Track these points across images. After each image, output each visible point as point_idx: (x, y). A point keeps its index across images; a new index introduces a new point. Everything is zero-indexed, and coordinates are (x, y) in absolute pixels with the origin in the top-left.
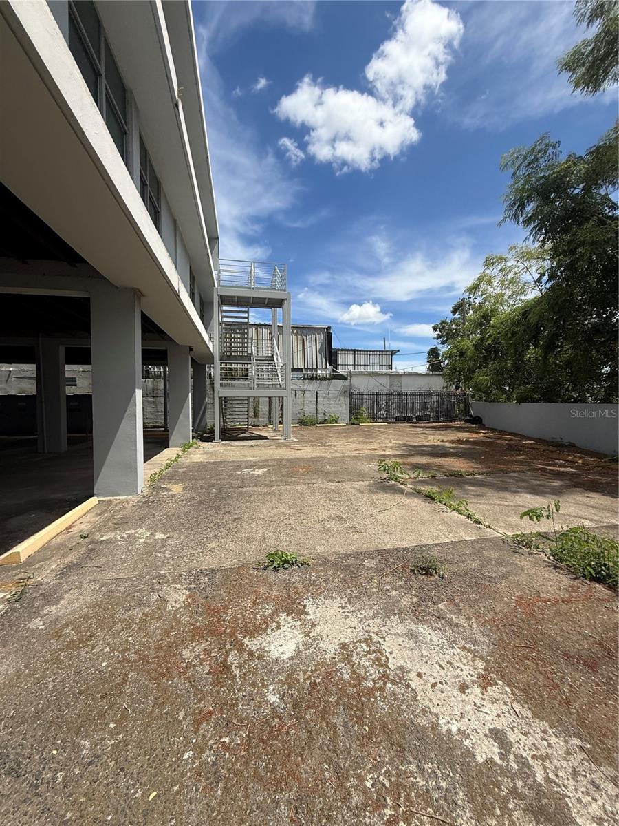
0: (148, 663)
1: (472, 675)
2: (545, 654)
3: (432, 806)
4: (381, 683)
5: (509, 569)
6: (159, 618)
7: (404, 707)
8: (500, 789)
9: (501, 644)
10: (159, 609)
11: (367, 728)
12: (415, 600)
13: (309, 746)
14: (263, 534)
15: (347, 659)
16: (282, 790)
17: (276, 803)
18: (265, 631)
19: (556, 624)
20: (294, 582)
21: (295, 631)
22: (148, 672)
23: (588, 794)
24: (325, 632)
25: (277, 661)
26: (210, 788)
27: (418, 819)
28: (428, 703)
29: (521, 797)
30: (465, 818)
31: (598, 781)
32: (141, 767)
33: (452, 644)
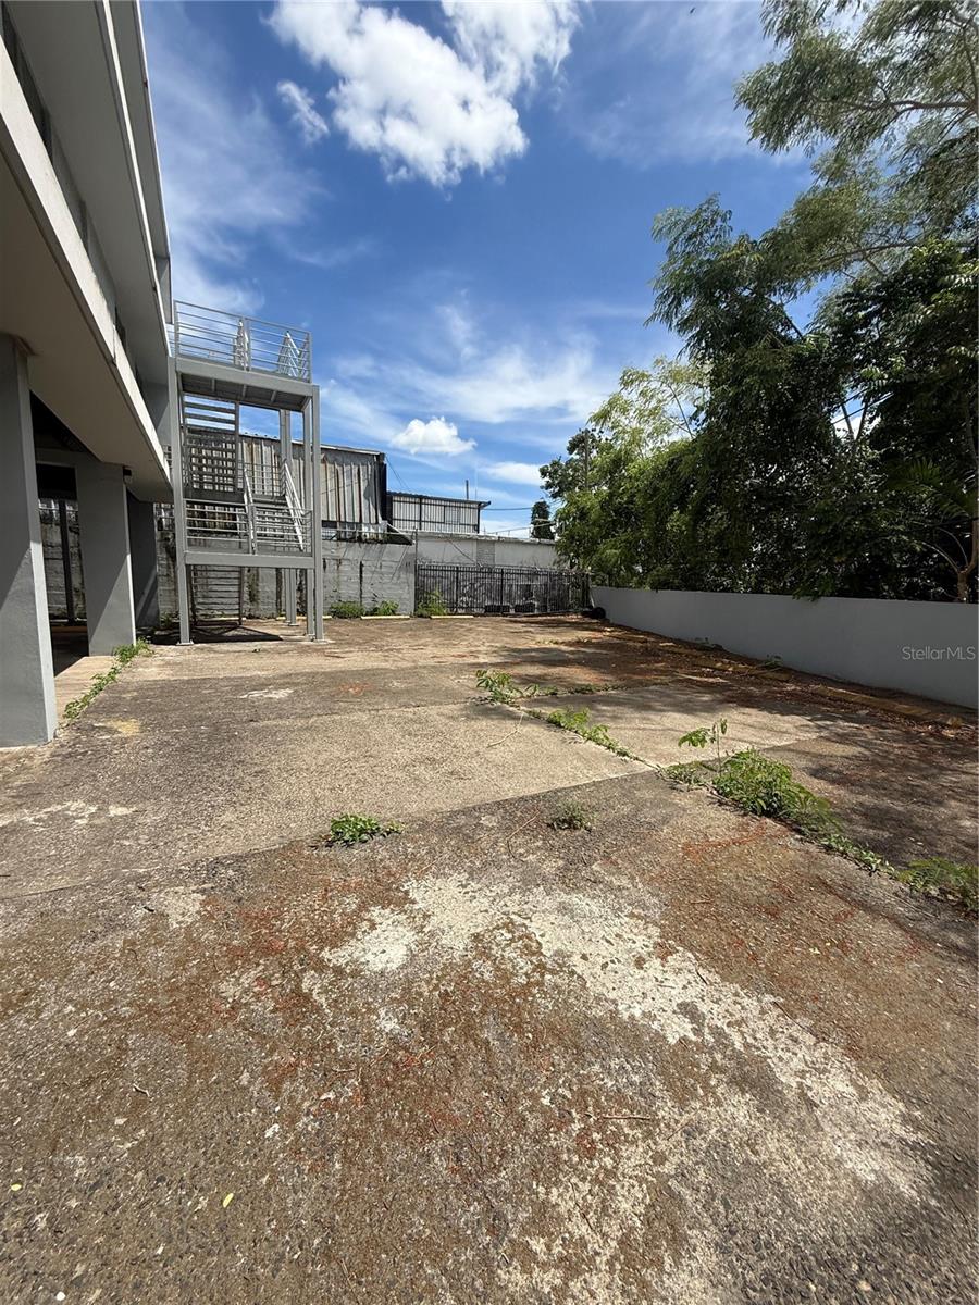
0: (160, 1015)
1: (647, 946)
2: (724, 906)
3: (627, 1106)
4: (537, 975)
5: (669, 810)
6: (159, 943)
7: (572, 1000)
8: (699, 1067)
9: (673, 903)
10: (154, 929)
11: (530, 1036)
12: (561, 863)
13: (457, 1075)
14: (313, 792)
15: (485, 953)
16: (431, 1139)
17: (428, 1156)
18: (353, 935)
19: (731, 871)
20: (381, 860)
21: (400, 928)
22: (164, 1029)
23: (788, 1050)
24: (445, 922)
25: (382, 973)
26: (323, 1164)
27: (613, 1124)
28: (600, 989)
29: (722, 1070)
30: (666, 1109)
31: (795, 1034)
32: (196, 1166)
33: (617, 912)
